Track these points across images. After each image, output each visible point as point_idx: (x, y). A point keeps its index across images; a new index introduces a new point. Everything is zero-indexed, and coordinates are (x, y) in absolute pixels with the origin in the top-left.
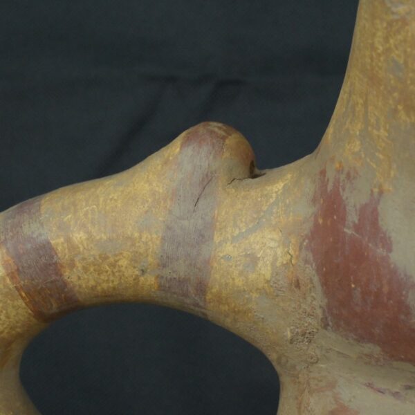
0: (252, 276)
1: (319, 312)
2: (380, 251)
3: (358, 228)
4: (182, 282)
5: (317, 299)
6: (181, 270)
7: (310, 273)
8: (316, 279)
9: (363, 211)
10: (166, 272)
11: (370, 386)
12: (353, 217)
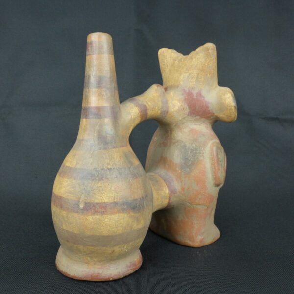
0: (175, 109)
1: (187, 113)
2: (203, 99)
3: (197, 96)
4: (164, 111)
5: (187, 111)
6: (165, 109)
7: (186, 106)
8: (187, 107)
9: (197, 93)
10: (162, 110)
11: (195, 125)
12: (195, 95)
